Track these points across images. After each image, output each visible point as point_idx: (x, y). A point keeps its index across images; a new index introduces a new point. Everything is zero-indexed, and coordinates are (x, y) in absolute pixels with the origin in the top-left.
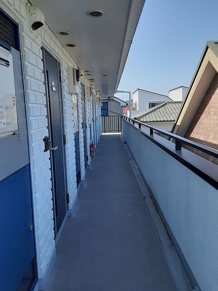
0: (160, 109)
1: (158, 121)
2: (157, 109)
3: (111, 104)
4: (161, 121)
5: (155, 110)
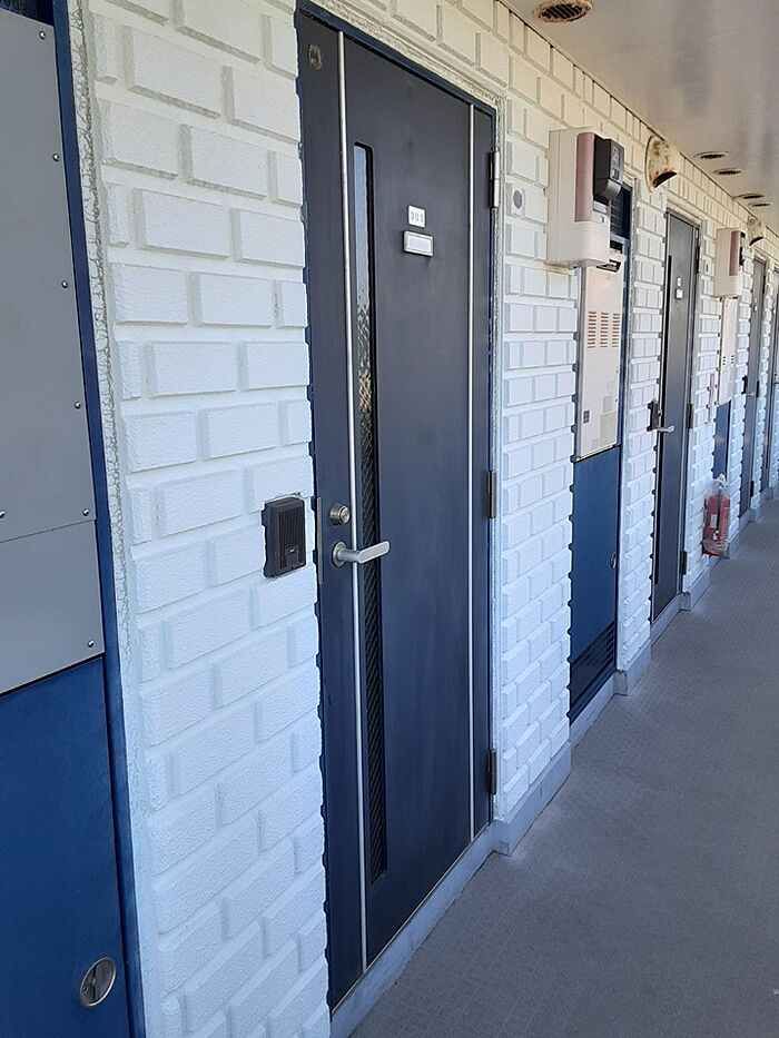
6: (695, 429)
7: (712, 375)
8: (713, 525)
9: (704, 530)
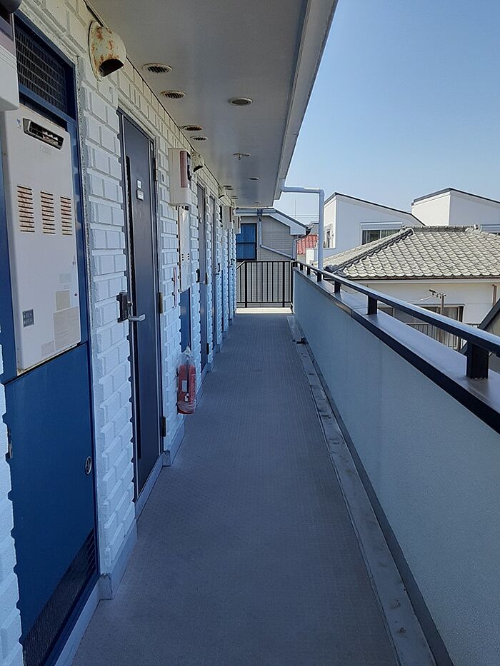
0: (395, 245)
1: (388, 278)
2: (385, 245)
3: (264, 229)
4: (396, 278)
5: (380, 248)
6: (164, 313)
7: (175, 268)
8: (185, 389)
9: (178, 394)
